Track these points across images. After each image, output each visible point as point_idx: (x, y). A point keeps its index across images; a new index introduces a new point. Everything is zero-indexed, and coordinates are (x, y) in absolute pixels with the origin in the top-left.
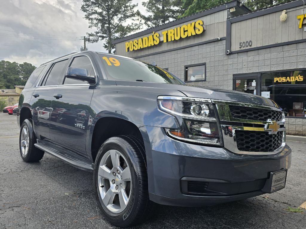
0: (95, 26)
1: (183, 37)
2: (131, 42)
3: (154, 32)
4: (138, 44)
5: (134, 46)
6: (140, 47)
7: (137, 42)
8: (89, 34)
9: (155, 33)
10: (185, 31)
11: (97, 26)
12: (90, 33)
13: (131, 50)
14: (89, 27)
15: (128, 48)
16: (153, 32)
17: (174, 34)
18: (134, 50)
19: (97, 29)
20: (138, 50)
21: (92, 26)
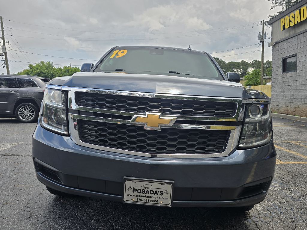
0: (280, 5)
2: (287, 17)
4: (294, 18)
5: (290, 21)
6: (298, 21)
7: (293, 16)
8: (271, 16)
11: (282, 5)
12: (273, 15)
13: (287, 27)
14: (272, 9)
15: (284, 26)
18: (290, 27)
19: (282, 8)
20: (295, 25)
21: (275, 6)
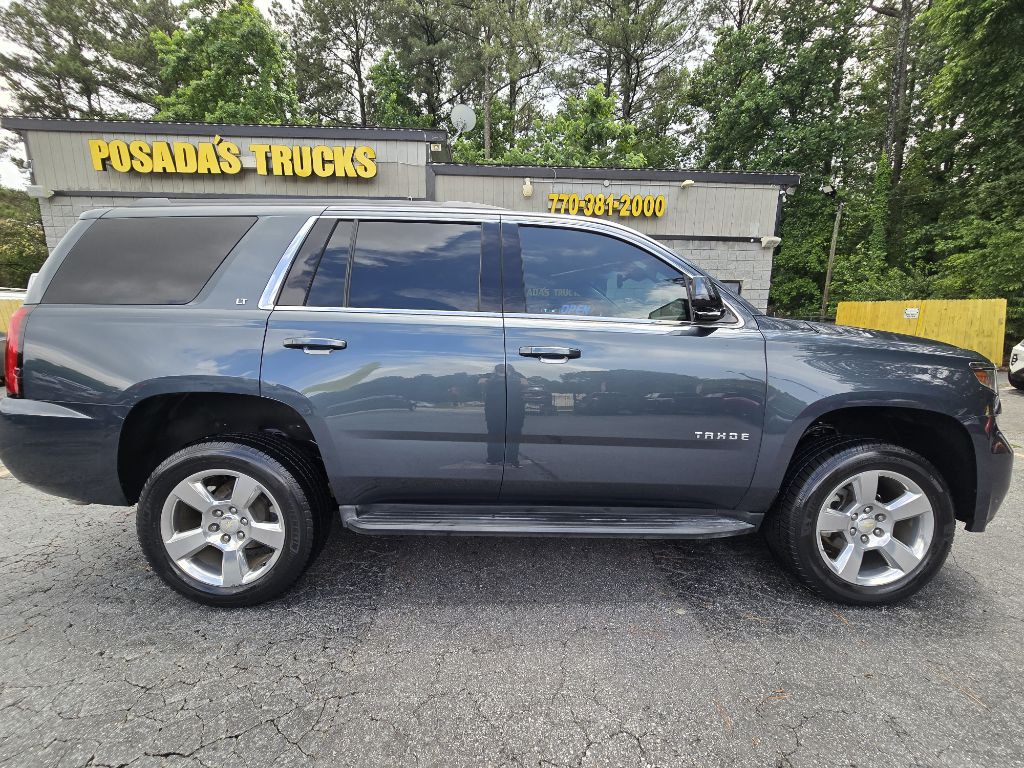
1: (319, 172)
2: (117, 142)
3: (218, 138)
4: (150, 155)
5: (132, 157)
6: (164, 168)
7: (146, 150)
9: (221, 141)
10: (324, 162)
13: (120, 167)
15: (106, 161)
16: (214, 136)
17: (292, 160)
18: (132, 169)
20: (153, 173)
